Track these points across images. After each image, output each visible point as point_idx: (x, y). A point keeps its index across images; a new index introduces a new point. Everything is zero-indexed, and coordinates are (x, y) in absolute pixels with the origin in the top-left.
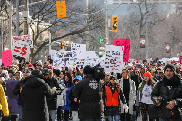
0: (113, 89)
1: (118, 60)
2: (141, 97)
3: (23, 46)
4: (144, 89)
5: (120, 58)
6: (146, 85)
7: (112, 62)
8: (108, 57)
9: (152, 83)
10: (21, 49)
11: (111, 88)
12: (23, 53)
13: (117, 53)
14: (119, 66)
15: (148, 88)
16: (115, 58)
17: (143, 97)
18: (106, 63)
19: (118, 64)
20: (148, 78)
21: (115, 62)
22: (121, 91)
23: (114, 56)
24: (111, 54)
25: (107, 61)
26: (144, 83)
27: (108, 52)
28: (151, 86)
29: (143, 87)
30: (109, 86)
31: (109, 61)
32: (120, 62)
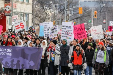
0: (78, 53)
1: (70, 32)
2: (96, 58)
3: (20, 23)
4: (99, 53)
5: (71, 31)
6: (100, 50)
7: (66, 33)
8: (64, 30)
9: (104, 49)
10: (19, 25)
11: (77, 52)
12: (22, 27)
13: (70, 27)
14: (71, 36)
15: (101, 52)
16: (68, 30)
17: (98, 58)
18: (63, 34)
19: (70, 34)
20: (102, 46)
21: (68, 33)
22: (83, 54)
23: (68, 29)
24: (66, 28)
25: (63, 32)
26: (99, 49)
27: (63, 26)
28: (103, 51)
29: (98, 52)
30: (75, 51)
31: (64, 33)
32: (72, 33)
